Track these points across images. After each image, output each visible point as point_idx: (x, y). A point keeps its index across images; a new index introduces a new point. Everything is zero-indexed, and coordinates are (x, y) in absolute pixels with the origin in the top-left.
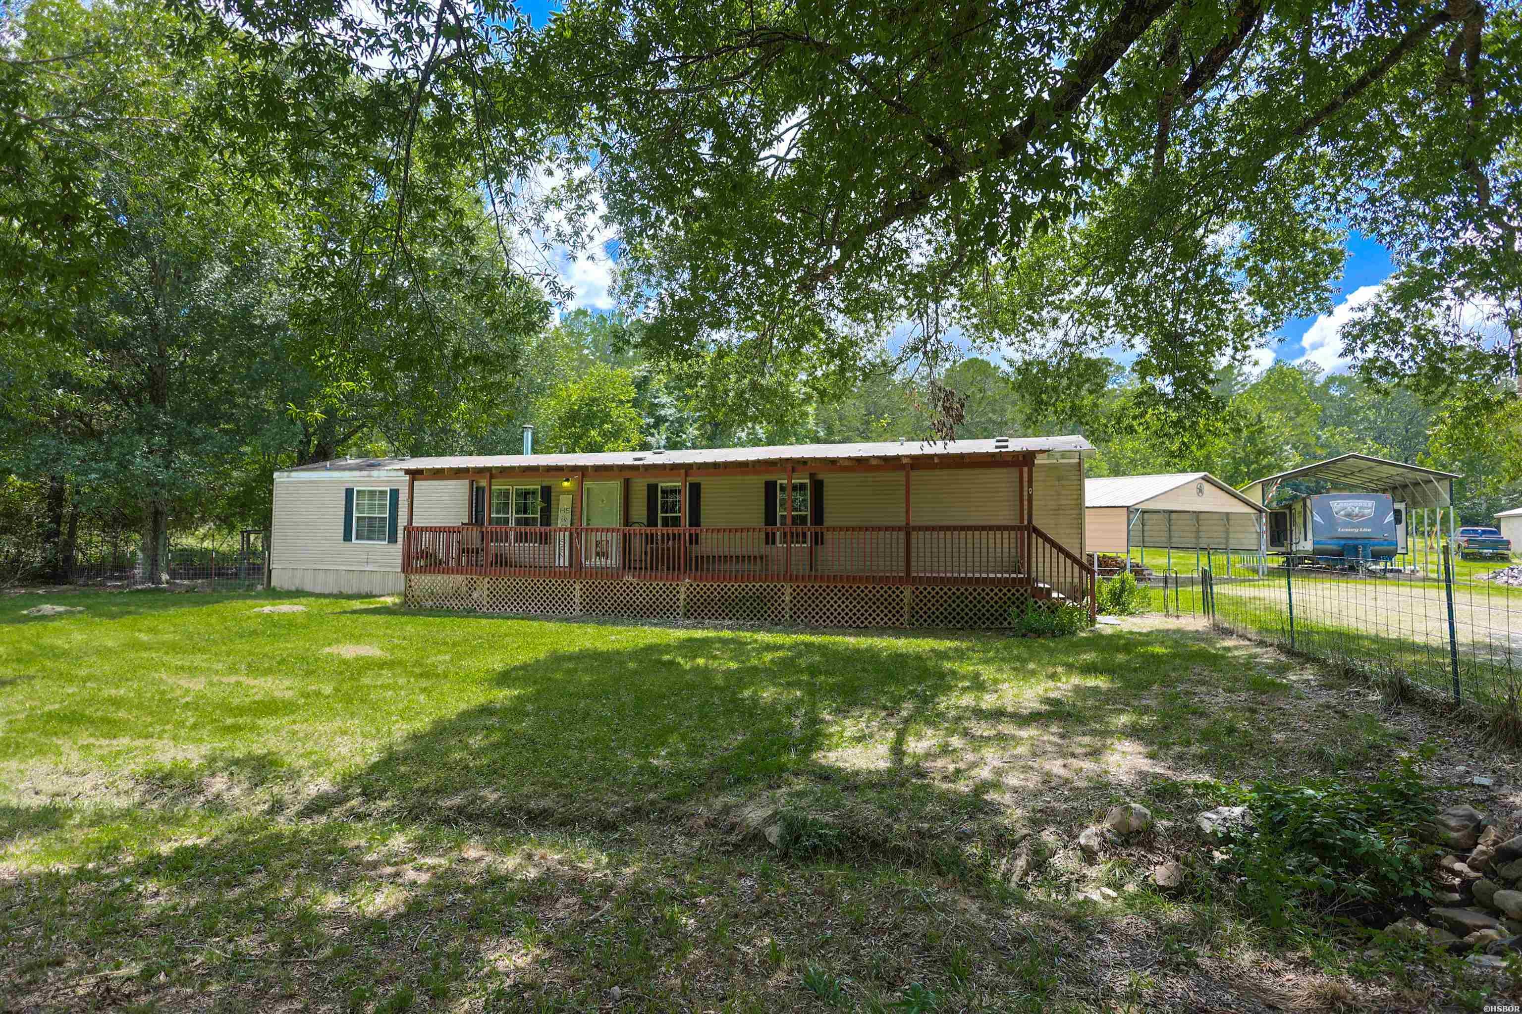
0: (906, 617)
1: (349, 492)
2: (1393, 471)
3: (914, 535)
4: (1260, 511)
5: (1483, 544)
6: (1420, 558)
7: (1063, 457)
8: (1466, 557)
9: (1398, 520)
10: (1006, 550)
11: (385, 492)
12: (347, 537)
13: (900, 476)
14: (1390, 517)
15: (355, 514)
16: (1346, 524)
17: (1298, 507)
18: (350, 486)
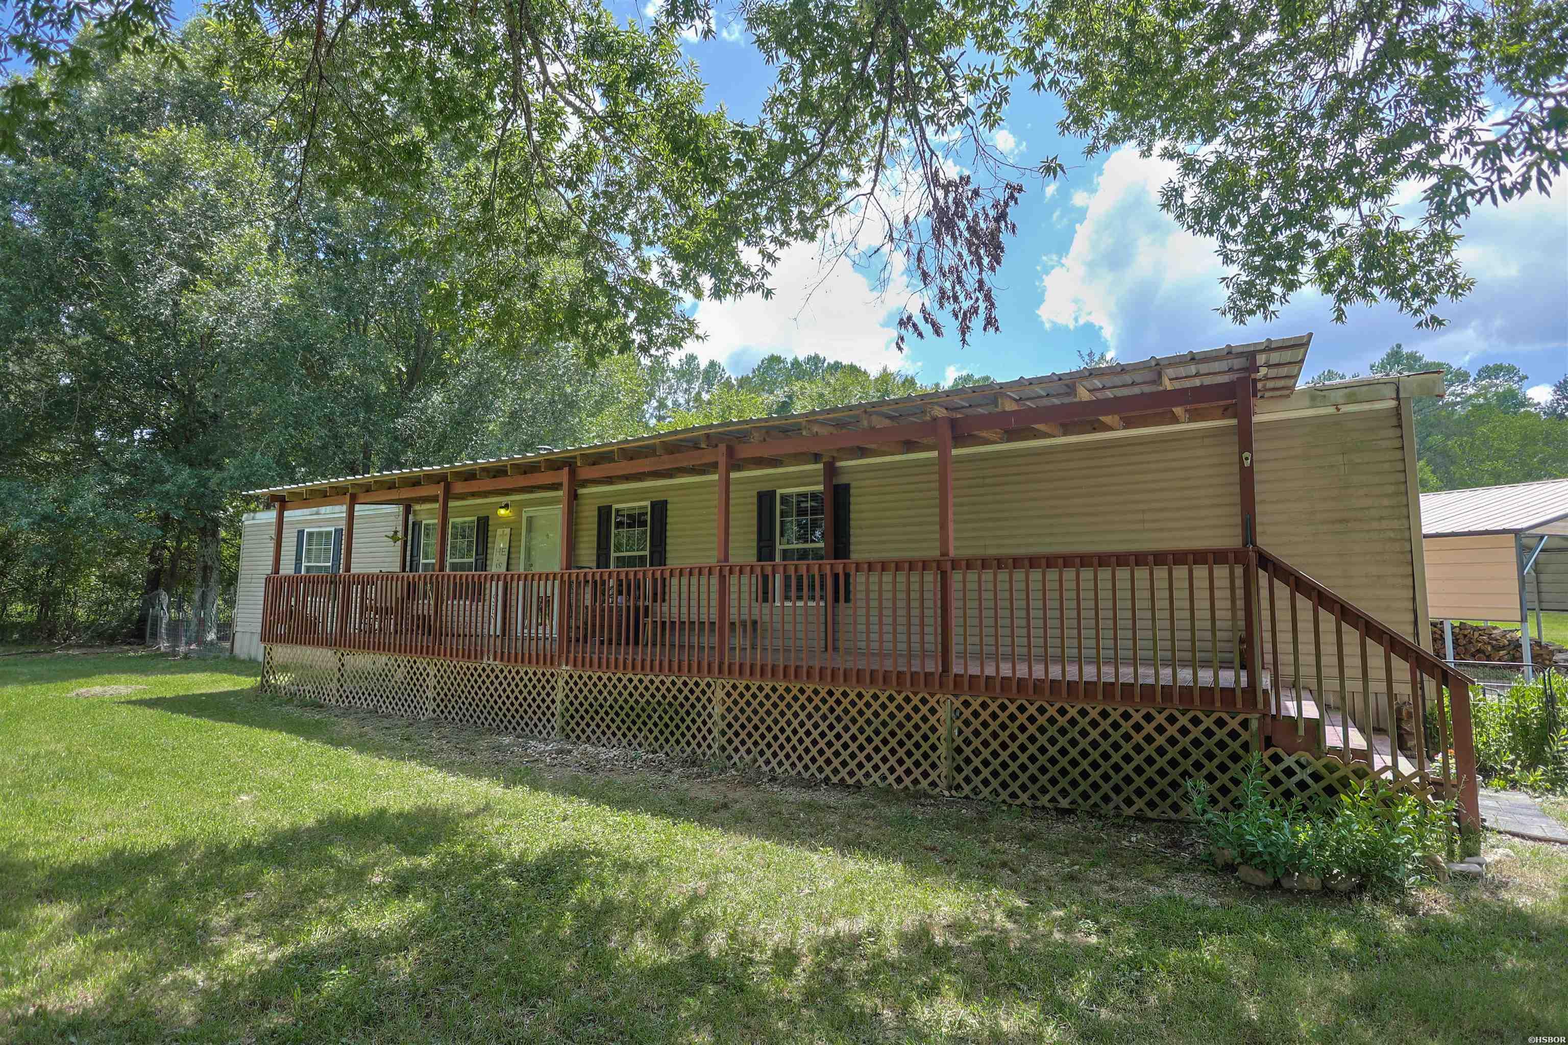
0: (944, 768)
1: (300, 536)
3: (956, 577)
7: (1352, 399)
10: (1203, 614)
11: (330, 534)
15: (304, 563)
18: (301, 527)
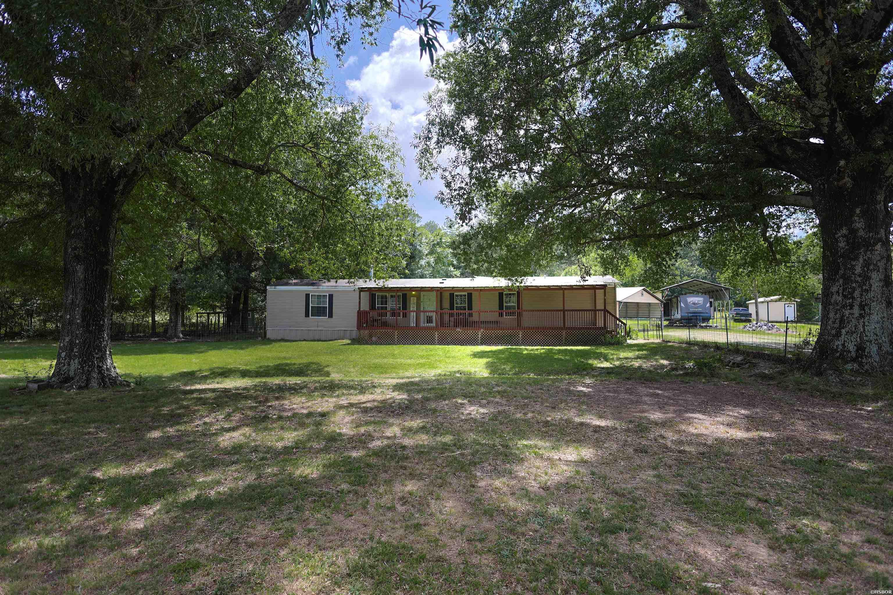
1: (307, 296)
2: (709, 286)
3: (566, 313)
4: (662, 302)
5: (742, 315)
6: (719, 320)
8: (736, 321)
9: (711, 306)
11: (326, 296)
12: (307, 315)
13: (562, 291)
14: (708, 305)
15: (311, 305)
16: (692, 307)
17: (674, 300)
18: (308, 293)
